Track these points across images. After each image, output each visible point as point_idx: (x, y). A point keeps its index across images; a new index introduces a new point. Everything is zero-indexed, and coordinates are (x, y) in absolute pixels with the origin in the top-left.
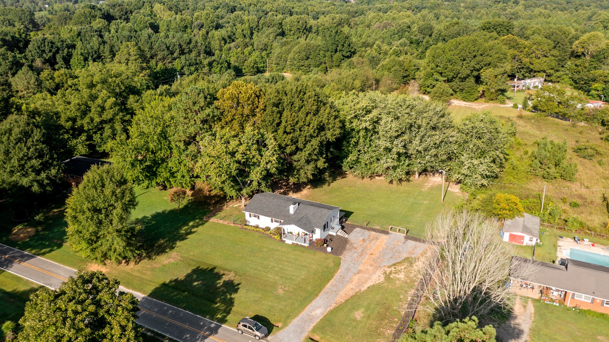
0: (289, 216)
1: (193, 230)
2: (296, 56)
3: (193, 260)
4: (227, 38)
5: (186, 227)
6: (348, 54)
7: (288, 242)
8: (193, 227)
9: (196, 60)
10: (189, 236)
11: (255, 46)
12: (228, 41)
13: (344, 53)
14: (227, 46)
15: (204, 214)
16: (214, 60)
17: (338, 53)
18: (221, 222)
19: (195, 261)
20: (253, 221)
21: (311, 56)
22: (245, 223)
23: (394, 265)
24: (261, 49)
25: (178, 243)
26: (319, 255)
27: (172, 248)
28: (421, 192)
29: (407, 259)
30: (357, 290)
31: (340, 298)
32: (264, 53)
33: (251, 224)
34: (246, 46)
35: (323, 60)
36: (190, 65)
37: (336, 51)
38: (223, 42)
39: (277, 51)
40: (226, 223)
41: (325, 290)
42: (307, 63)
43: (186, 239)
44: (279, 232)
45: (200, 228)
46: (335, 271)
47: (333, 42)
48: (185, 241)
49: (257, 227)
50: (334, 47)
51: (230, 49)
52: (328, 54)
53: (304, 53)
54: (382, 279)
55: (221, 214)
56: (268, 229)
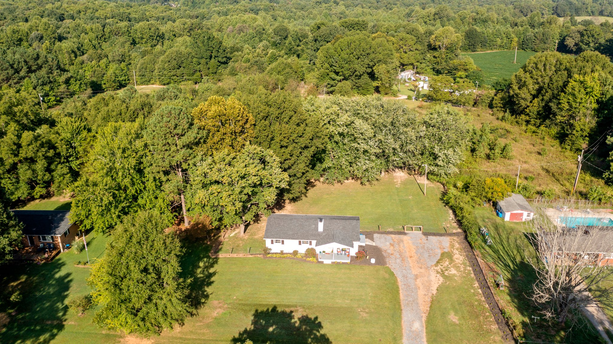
0: (319, 234)
1: (211, 270)
2: (166, 65)
3: (244, 305)
4: (76, 50)
5: (199, 270)
6: (224, 59)
7: (327, 262)
8: (207, 268)
9: (49, 77)
10: (213, 279)
11: (110, 58)
12: (78, 53)
13: (220, 59)
14: (80, 59)
15: (207, 249)
16: (72, 77)
17: (213, 60)
18: (235, 255)
19: (250, 305)
20: (275, 248)
21: (184, 65)
22: (266, 251)
23: (438, 262)
24: (119, 60)
25: (209, 290)
26: (367, 270)
27: (207, 297)
29: (443, 254)
30: (430, 295)
31: (424, 307)
32: (123, 65)
33: (272, 251)
34: (100, 58)
35: (198, 68)
36: (44, 84)
37: (211, 57)
38: (73, 55)
39: (138, 61)
40: (241, 255)
41: (403, 303)
42: (179, 72)
43: (213, 282)
44: (311, 253)
45: (216, 266)
46: (396, 281)
47: (206, 47)
48: (213, 285)
49: (282, 253)
50: (208, 53)
51: (82, 63)
52: (203, 61)
53: (174, 63)
54: (441, 279)
55: (225, 247)
56: (295, 253)
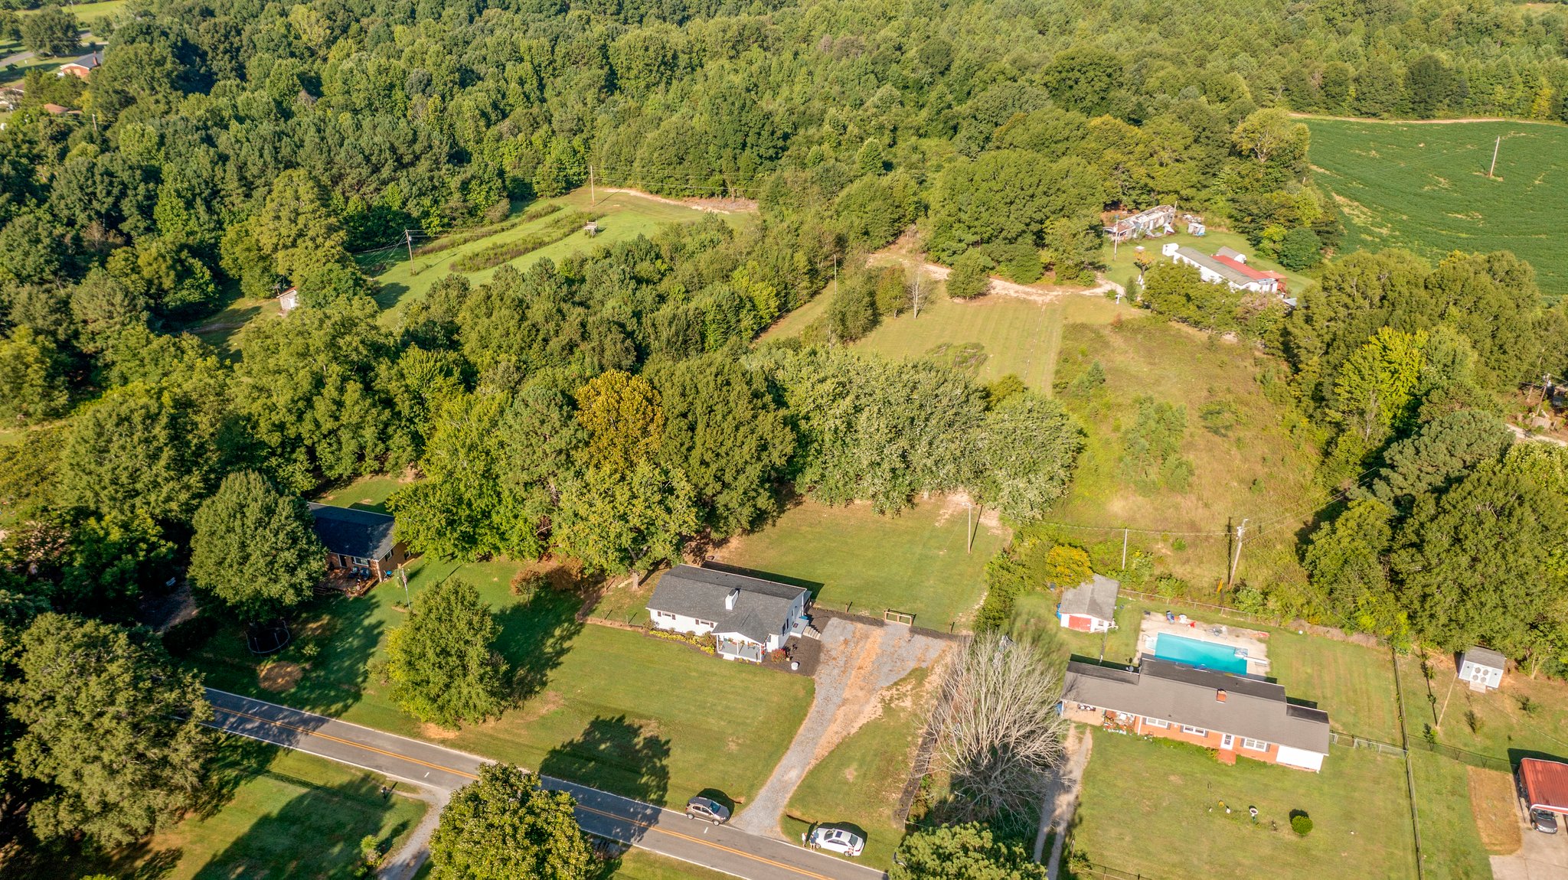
0: (726, 613)
1: (566, 645)
2: (656, 155)
3: (585, 704)
4: (489, 109)
5: (551, 641)
6: (771, 152)
7: (729, 657)
8: (563, 638)
9: (431, 179)
10: (562, 659)
11: (555, 125)
12: (493, 117)
13: (762, 151)
14: (494, 130)
15: (574, 609)
16: (473, 177)
17: (748, 150)
18: (608, 623)
19: (593, 706)
20: (664, 622)
21: (690, 157)
22: (651, 626)
23: (896, 684)
24: (571, 130)
25: (551, 674)
26: (781, 677)
27: (544, 684)
28: (934, 529)
29: (914, 671)
30: (845, 733)
31: (822, 750)
32: (577, 142)
33: (660, 627)
34: (535, 125)
35: (716, 165)
36: (422, 194)
37: (744, 145)
38: (482, 123)
39: (606, 137)
40: (616, 625)
41: (797, 739)
42: (679, 171)
43: (559, 664)
44: (710, 640)
45: (575, 638)
46: (809, 705)
47: (736, 126)
48: (560, 668)
49: (672, 632)
50: (739, 138)
51: (499, 138)
52: (728, 153)
53: (673, 151)
54: (880, 712)
55: (603, 607)
56: (691, 634)
